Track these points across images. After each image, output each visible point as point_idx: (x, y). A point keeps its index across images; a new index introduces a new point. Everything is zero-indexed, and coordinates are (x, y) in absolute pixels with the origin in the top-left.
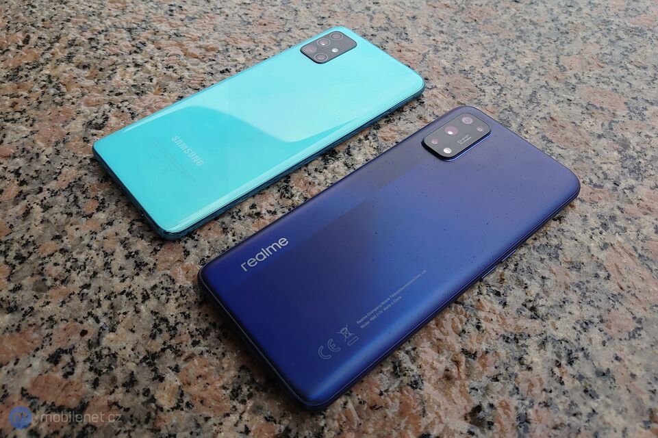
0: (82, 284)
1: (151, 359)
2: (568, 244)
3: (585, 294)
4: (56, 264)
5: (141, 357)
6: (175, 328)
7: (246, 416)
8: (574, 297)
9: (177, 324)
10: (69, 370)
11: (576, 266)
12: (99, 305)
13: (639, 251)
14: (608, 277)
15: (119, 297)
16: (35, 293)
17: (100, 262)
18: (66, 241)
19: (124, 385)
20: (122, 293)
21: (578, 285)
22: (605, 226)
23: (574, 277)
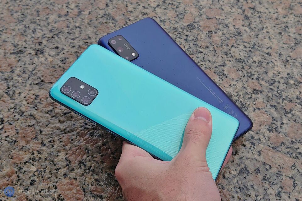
2: (247, 162)
3: (269, 181)
8: (267, 185)
11: (258, 171)
13: (271, 146)
14: (270, 167)
21: (264, 179)
22: (253, 144)
23: (260, 176)
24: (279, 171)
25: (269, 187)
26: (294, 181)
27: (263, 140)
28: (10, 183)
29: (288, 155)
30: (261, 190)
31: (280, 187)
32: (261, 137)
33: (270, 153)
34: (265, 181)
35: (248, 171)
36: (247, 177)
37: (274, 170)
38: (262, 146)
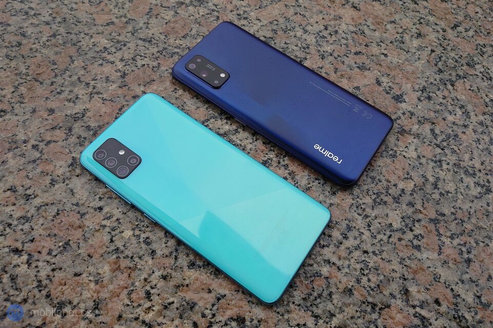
0: (374, 257)
1: (396, 200)
2: (261, 33)
3: (289, 30)
4: (369, 280)
5: (397, 205)
6: (377, 194)
7: (401, 149)
9: (374, 194)
10: (420, 237)
11: (275, 31)
12: (381, 240)
13: (257, 8)
15: (372, 231)
16: (391, 282)
17: (357, 254)
18: (351, 284)
19: (413, 206)
20: (370, 230)
21: (285, 32)
22: (246, 18)
23: (280, 33)
24: (285, 18)
25: (294, 33)
26: (300, 14)
27: (247, 9)
28: (129, 271)
29: (274, 3)
30: (294, 40)
31: (299, 26)
32: (243, 8)
33: (264, 13)
34: (287, 32)
35: (270, 38)
36: (275, 41)
37: (281, 20)
38: (252, 14)
